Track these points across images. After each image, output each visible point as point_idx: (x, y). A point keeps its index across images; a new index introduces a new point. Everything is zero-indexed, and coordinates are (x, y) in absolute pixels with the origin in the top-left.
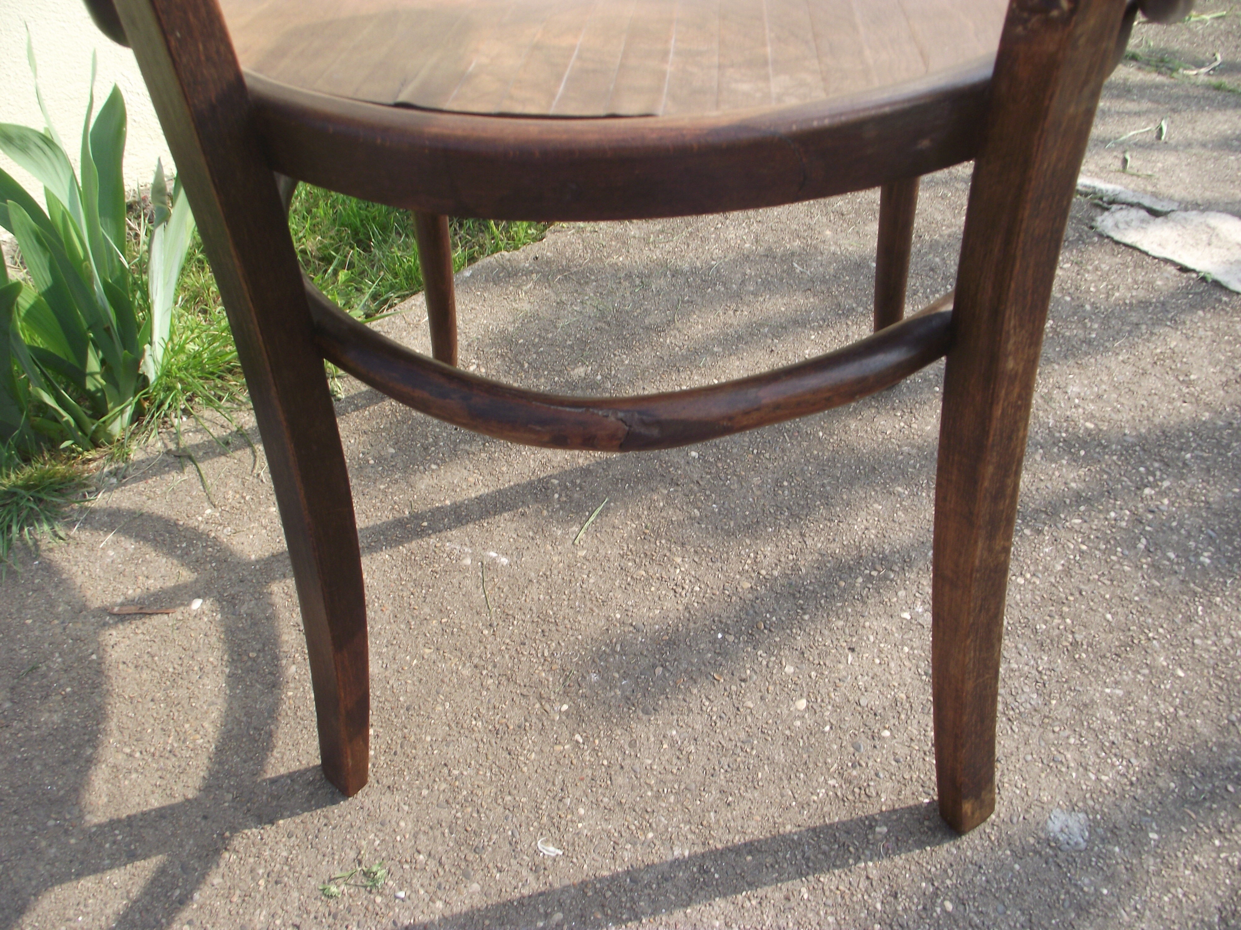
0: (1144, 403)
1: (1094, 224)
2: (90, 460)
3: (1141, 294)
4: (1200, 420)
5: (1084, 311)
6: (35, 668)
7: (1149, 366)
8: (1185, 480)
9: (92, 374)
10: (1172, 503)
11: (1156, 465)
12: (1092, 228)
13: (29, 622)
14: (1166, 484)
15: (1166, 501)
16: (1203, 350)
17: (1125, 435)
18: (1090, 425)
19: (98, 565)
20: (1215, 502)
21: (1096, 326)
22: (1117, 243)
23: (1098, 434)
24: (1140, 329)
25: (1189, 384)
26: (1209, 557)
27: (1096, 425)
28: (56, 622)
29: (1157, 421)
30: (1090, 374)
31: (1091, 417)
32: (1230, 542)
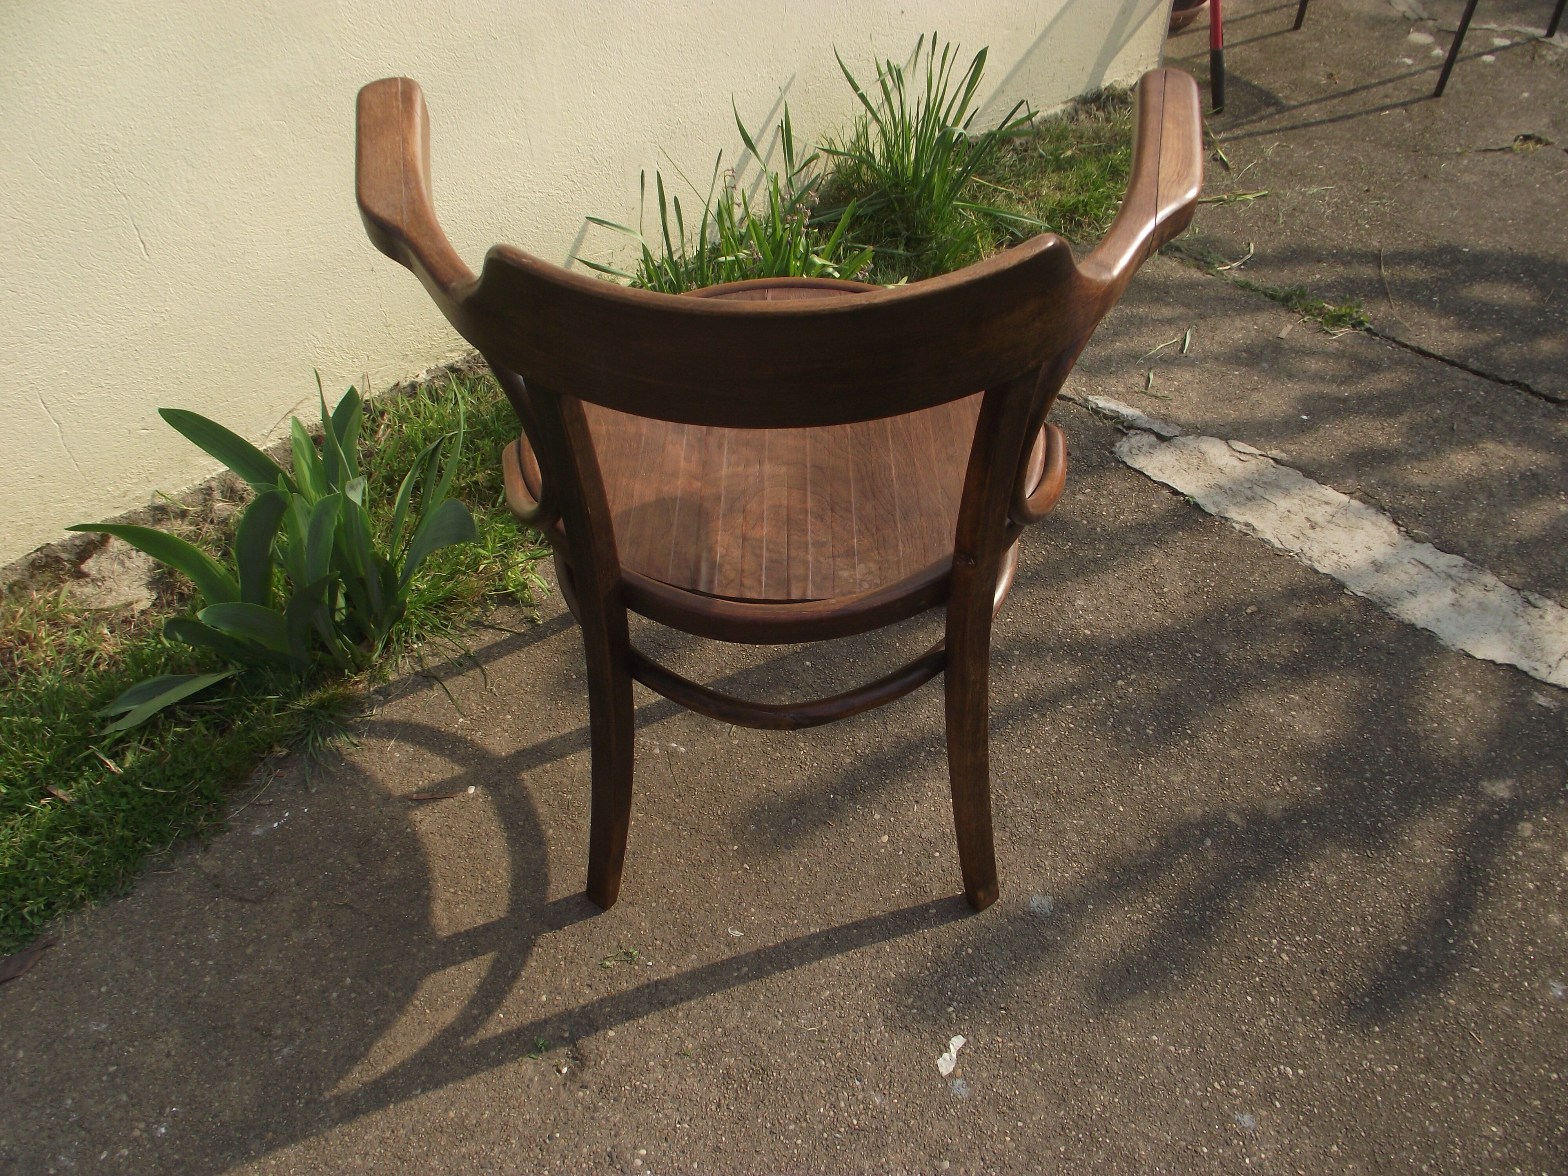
0: (1128, 612)
1: (1113, 449)
2: (357, 682)
3: (1140, 517)
4: (1164, 626)
5: (1096, 533)
6: (369, 840)
7: (1136, 581)
8: (1146, 673)
9: (340, 610)
10: (1135, 691)
11: (1129, 662)
12: (1112, 453)
13: (353, 807)
14: (1133, 676)
15: (1131, 690)
16: (1176, 567)
17: (1111, 639)
18: (1087, 632)
19: (390, 764)
20: (1163, 689)
21: (1103, 547)
22: (1129, 468)
23: (1092, 639)
24: (1134, 548)
25: (1162, 595)
26: (1152, 730)
27: (1091, 631)
28: (373, 807)
29: (1134, 627)
30: (1093, 589)
31: (1088, 625)
32: (1168, 719)
